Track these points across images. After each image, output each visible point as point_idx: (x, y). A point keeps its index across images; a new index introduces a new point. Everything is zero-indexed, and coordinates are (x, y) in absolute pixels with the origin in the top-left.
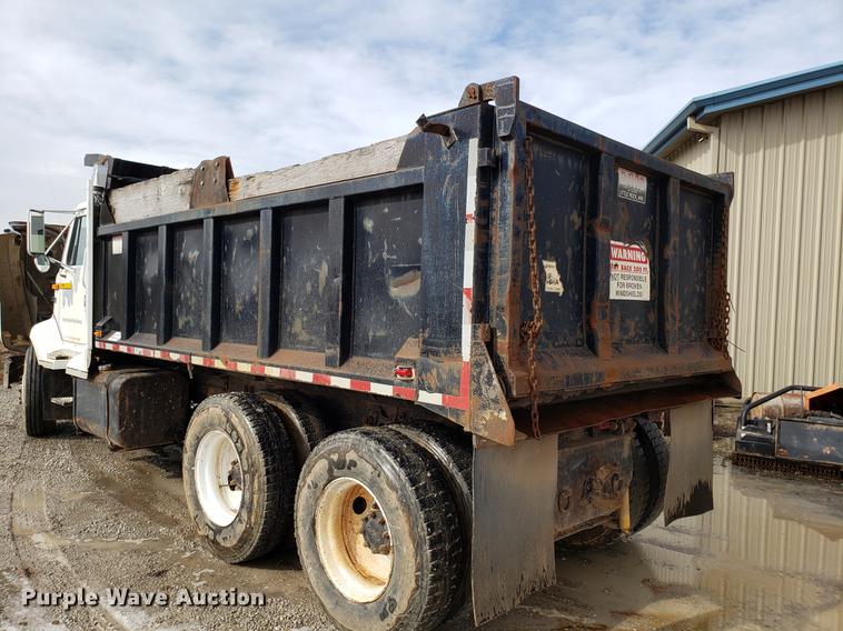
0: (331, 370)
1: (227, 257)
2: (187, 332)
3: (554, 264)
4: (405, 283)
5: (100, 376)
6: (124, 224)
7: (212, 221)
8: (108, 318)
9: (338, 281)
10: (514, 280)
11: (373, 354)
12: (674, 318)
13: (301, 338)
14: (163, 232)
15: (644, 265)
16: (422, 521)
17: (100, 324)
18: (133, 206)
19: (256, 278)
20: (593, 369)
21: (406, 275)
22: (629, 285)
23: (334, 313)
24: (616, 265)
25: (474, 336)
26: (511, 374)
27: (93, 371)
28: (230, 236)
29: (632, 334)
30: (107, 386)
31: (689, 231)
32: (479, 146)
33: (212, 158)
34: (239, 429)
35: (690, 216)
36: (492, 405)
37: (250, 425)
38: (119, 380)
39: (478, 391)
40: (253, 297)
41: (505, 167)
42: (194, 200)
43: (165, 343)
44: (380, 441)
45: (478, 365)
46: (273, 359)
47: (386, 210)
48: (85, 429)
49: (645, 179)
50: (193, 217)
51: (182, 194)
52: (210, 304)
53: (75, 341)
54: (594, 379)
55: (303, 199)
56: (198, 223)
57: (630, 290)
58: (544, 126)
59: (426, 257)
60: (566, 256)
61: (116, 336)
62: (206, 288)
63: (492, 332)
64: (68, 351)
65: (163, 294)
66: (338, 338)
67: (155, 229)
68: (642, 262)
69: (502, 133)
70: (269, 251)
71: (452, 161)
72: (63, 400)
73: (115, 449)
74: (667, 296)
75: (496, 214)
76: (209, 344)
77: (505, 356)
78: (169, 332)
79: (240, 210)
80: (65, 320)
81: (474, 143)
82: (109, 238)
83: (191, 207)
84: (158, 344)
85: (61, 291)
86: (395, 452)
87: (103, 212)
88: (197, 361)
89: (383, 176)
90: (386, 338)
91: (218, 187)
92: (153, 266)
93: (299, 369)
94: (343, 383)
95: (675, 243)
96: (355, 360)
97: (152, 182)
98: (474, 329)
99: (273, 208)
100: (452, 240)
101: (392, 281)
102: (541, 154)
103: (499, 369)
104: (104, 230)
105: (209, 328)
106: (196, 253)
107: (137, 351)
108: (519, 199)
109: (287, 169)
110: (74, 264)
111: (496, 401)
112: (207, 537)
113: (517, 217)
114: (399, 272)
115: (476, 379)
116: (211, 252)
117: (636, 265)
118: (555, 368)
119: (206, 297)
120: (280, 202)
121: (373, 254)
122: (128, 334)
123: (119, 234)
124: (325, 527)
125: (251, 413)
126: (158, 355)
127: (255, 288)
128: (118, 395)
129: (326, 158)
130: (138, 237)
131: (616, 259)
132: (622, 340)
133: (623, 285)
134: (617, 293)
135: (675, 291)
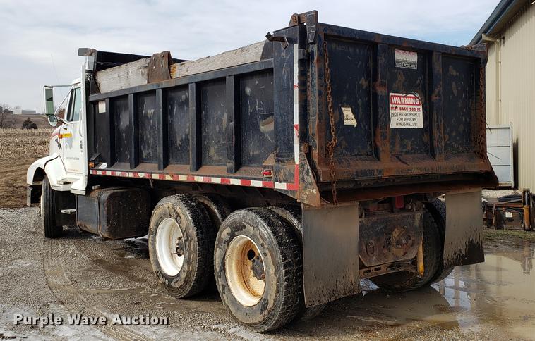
0: (230, 175)
1: (171, 112)
2: (148, 160)
3: (350, 109)
4: (268, 123)
5: (93, 192)
6: (107, 93)
7: (161, 91)
8: (97, 154)
9: (232, 124)
10: (319, 119)
11: (253, 165)
12: (440, 138)
13: (214, 159)
14: (131, 98)
15: (418, 107)
16: (279, 254)
17: (92, 159)
18: (111, 81)
19: (188, 124)
20: (376, 167)
21: (268, 119)
22: (406, 119)
23: (230, 142)
24: (396, 107)
25: (300, 150)
26: (319, 169)
27: (89, 190)
28: (172, 99)
29: (409, 148)
30: (98, 198)
31: (454, 83)
32: (299, 48)
33: (160, 52)
34: (181, 215)
35: (455, 73)
36: (310, 186)
37: (187, 212)
38: (105, 195)
39: (303, 180)
40: (187, 136)
41: (313, 59)
42: (149, 78)
43: (135, 167)
44: (257, 213)
45: (302, 165)
46: (199, 172)
47: (257, 82)
48: (85, 229)
49: (416, 54)
50: (149, 88)
51: (143, 74)
52: (162, 142)
53: (75, 172)
54: (376, 173)
55: (212, 77)
56: (153, 92)
57: (408, 122)
58: (336, 34)
59: (276, 108)
60: (358, 105)
61: (104, 166)
62: (159, 132)
63: (310, 148)
64: (71, 178)
65: (133, 137)
66: (233, 157)
67: (126, 96)
68: (416, 105)
69: (310, 41)
70: (194, 108)
71: (287, 56)
72: (69, 211)
73: (105, 239)
74: (435, 125)
75: (310, 84)
76: (162, 166)
77: (316, 160)
78: (137, 161)
79: (177, 84)
80: (67, 158)
81: (296, 46)
82: (96, 103)
83: (148, 82)
84: (131, 168)
85: (64, 139)
86: (265, 218)
87: (92, 86)
88: (155, 176)
89: (253, 64)
90: (259, 155)
91: (164, 70)
92: (126, 120)
93: (213, 176)
94: (236, 182)
95: (439, 92)
96: (243, 169)
97: (123, 67)
98: (300, 146)
99: (196, 83)
100: (288, 99)
101: (261, 123)
102: (337, 48)
103: (313, 167)
104: (93, 98)
105: (161, 156)
106: (152, 111)
107: (118, 174)
108: (321, 75)
109: (203, 59)
110: (72, 120)
111: (311, 184)
112: (164, 283)
113: (320, 85)
114: (265, 117)
115: (302, 173)
116: (161, 110)
117: (412, 107)
118: (348, 167)
119: (159, 137)
120: (200, 79)
121: (251, 108)
122: (111, 164)
123: (103, 100)
124: (231, 267)
125: (188, 206)
126: (131, 175)
127: (187, 130)
128: (105, 204)
129: (224, 53)
130: (116, 101)
131: (396, 104)
132: (402, 152)
133: (402, 119)
134: (397, 124)
135: (441, 121)
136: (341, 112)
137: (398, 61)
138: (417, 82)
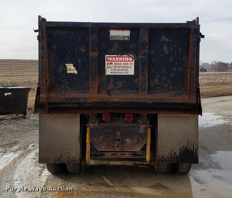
10: (42, 70)
24: (111, 63)
29: (120, 86)
49: (129, 31)
57: (120, 71)
60: (78, 62)
68: (129, 61)
95: (145, 53)
113: (42, 53)
117: (125, 62)
131: (112, 61)
132: (114, 88)
133: (116, 70)
134: (111, 73)
135: (146, 71)
136: (65, 67)
137: (112, 36)
138: (131, 47)
